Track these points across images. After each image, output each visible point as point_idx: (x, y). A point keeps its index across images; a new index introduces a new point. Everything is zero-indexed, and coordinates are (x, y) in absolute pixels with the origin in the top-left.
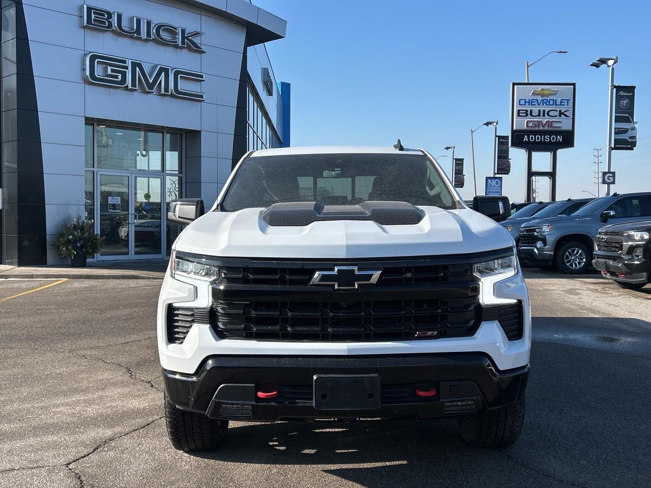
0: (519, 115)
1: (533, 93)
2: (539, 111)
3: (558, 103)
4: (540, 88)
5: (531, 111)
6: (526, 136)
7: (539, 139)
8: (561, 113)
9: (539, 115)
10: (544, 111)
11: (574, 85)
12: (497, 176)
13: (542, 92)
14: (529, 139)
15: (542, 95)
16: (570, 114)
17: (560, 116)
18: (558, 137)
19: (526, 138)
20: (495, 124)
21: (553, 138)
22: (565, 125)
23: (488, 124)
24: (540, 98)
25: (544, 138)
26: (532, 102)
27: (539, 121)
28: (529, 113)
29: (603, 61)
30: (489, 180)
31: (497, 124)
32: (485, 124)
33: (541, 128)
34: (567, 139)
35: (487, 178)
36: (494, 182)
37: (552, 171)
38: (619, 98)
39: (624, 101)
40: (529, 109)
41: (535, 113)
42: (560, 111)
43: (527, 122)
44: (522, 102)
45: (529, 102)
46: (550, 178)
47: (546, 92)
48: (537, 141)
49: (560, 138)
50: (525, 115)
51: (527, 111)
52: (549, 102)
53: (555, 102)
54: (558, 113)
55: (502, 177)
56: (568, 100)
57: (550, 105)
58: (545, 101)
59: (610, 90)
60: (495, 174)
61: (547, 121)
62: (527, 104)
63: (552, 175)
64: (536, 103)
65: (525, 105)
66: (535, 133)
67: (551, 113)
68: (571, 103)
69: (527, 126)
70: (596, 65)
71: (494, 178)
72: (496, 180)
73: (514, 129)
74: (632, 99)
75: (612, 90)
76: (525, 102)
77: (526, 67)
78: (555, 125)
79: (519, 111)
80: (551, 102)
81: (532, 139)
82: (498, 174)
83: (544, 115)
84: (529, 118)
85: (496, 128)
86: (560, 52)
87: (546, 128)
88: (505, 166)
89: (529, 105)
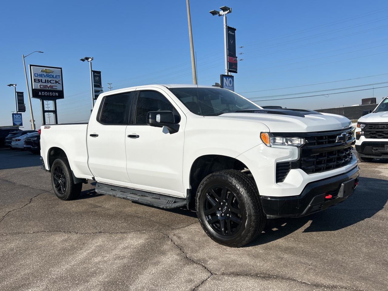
0: (35, 82)
1: (41, 71)
2: (46, 80)
3: (54, 77)
4: (45, 68)
5: (41, 80)
6: (40, 92)
7: (46, 94)
8: (56, 82)
9: (46, 82)
10: (48, 80)
11: (61, 68)
12: (18, 113)
13: (46, 71)
14: (42, 94)
15: (46, 72)
16: (60, 82)
17: (56, 83)
18: (56, 93)
19: (40, 93)
20: (14, 85)
21: (54, 94)
22: (59, 88)
23: (10, 85)
24: (45, 74)
25: (49, 94)
26: (41, 75)
27: (46, 85)
28: (40, 81)
29: (87, 59)
30: (14, 115)
31: (16, 85)
32: (8, 85)
33: (47, 89)
34: (61, 95)
35: (13, 114)
36: (17, 116)
37: (55, 110)
38: (95, 76)
39: (97, 78)
40: (40, 79)
41: (44, 81)
42: (56, 81)
43: (40, 85)
44: (36, 75)
45: (40, 75)
46: (54, 114)
47: (48, 71)
48: (46, 95)
49: (57, 94)
50: (38, 81)
51: (39, 80)
52: (50, 76)
53: (53, 76)
54: (55, 82)
55: (21, 114)
56: (59, 76)
57: (50, 77)
58: (48, 75)
59: (90, 72)
60: (17, 112)
61: (50, 86)
62: (39, 76)
63: (55, 112)
64: (43, 76)
65: (38, 76)
66: (45, 91)
67: (51, 82)
68: (60, 77)
69: (40, 87)
70: (83, 60)
71: (17, 114)
72: (18, 115)
73: (33, 88)
74: (100, 77)
75: (91, 72)
76: (38, 75)
77: (23, 57)
78: (54, 87)
79: (35, 79)
80: (51, 76)
81: (43, 94)
82: (19, 112)
83: (48, 82)
84: (40, 83)
85: (15, 88)
86: (40, 52)
87: (50, 89)
88: (23, 108)
89: (40, 77)
